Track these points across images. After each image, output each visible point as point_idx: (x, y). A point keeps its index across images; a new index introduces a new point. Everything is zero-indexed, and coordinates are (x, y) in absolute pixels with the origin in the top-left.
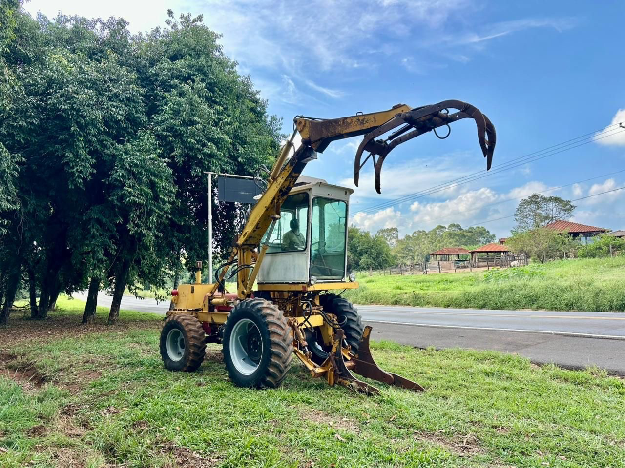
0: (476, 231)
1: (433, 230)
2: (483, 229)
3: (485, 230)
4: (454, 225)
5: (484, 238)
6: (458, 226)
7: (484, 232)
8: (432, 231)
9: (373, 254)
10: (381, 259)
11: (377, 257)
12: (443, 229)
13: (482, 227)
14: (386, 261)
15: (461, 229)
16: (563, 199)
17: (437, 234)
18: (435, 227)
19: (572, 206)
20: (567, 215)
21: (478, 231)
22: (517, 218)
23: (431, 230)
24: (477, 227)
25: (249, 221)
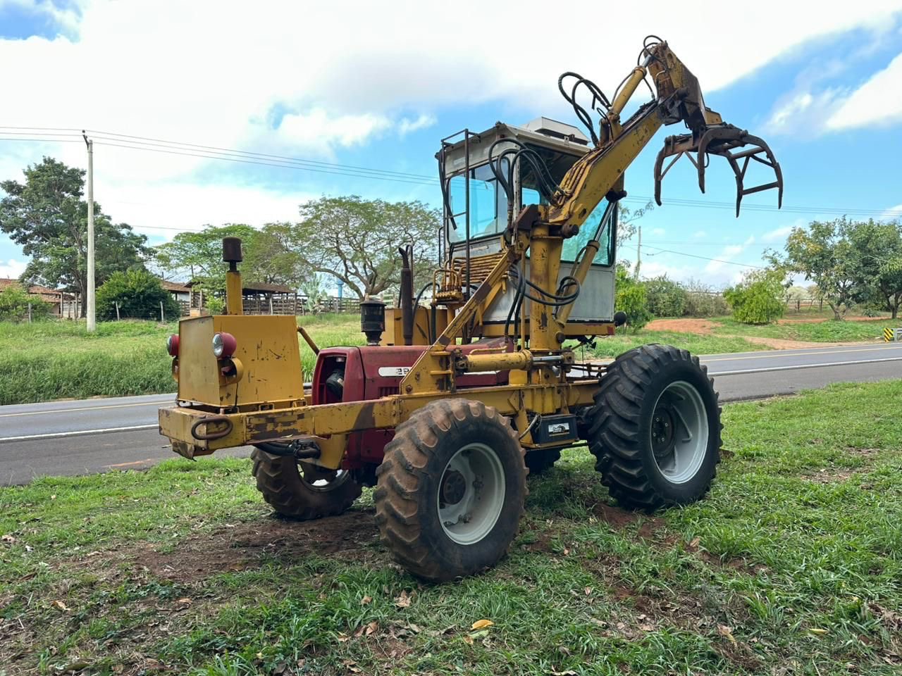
25: (586, 186)
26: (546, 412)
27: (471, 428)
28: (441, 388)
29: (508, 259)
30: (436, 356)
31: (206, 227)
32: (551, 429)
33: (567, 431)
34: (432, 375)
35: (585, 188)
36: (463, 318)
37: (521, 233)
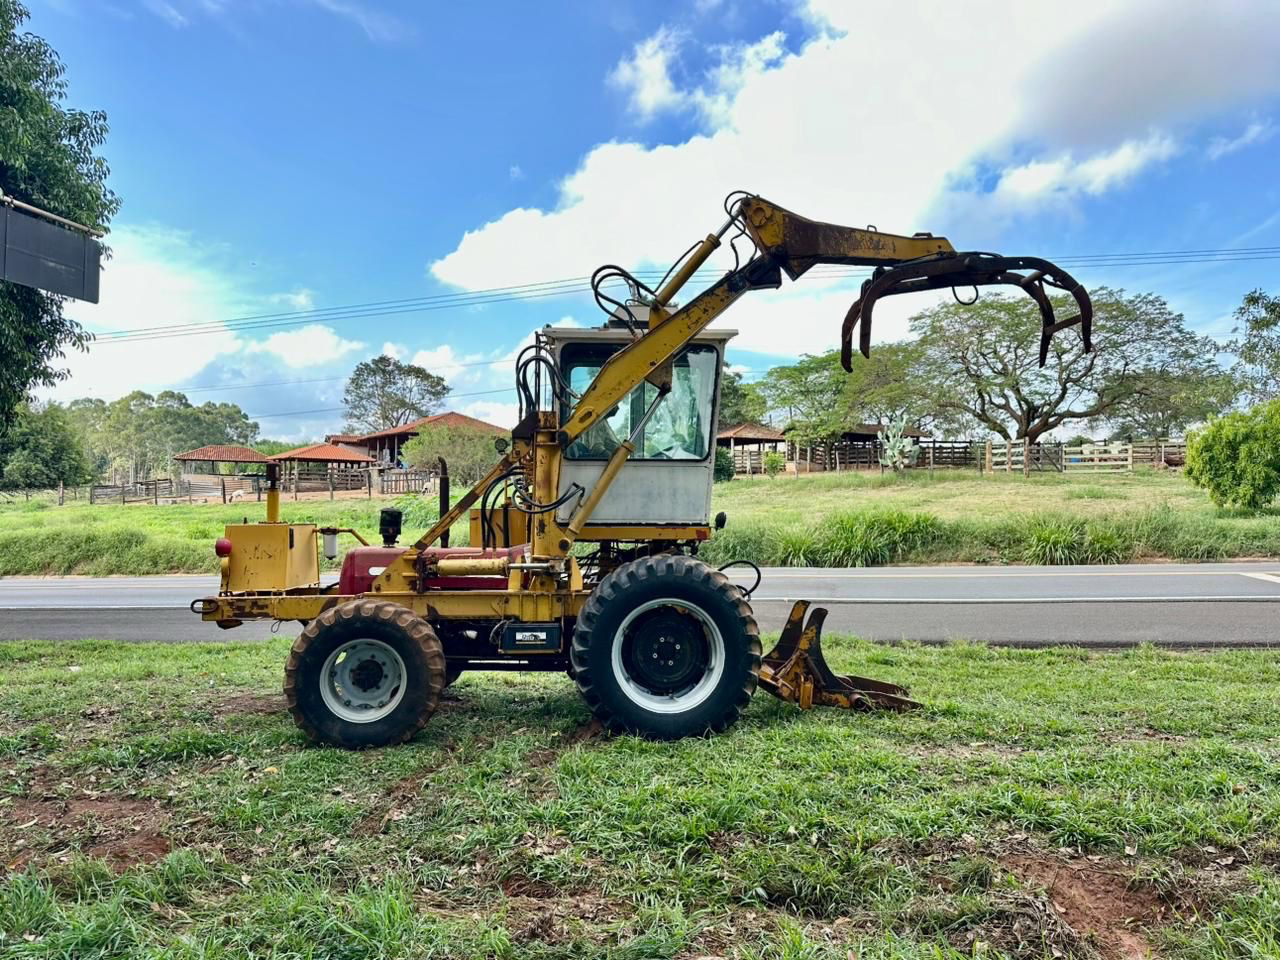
0: (219, 413)
1: (123, 400)
2: (236, 410)
3: (240, 412)
4: (171, 395)
5: (237, 428)
6: (181, 399)
7: (236, 416)
8: (119, 403)
9: (43, 451)
10: (65, 464)
11: (56, 458)
12: (147, 402)
13: (234, 406)
14: (77, 469)
15: (188, 406)
16: (430, 371)
17: (131, 411)
18: (127, 393)
19: (444, 388)
20: (434, 402)
21: (225, 413)
22: (349, 398)
23: (117, 399)
24: (222, 405)
25: (595, 387)
26: (540, 619)
27: (358, 625)
28: (414, 588)
29: (501, 467)
30: (409, 560)
31: (804, 358)
32: (519, 636)
33: (543, 640)
34: (405, 577)
35: (594, 389)
36: (443, 525)
37: (517, 441)
